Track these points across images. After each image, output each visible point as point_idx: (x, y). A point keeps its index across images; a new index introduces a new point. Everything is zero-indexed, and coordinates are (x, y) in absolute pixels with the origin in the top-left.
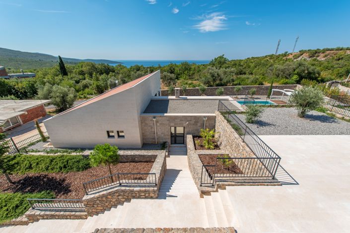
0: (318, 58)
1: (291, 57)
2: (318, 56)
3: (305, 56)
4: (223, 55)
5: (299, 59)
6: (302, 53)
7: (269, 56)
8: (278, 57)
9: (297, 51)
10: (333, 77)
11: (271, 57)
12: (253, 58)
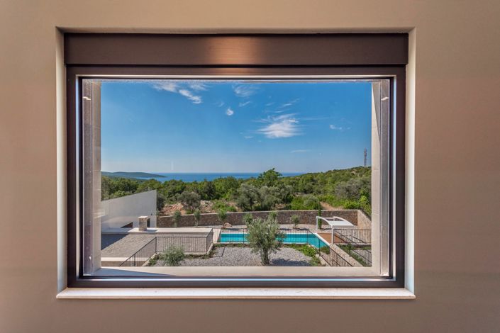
7: (356, 168)
12: (335, 170)
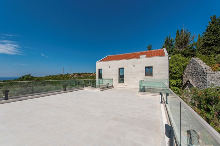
0: (81, 77)
1: (70, 76)
2: (81, 76)
3: (76, 76)
4: (30, 74)
5: (74, 77)
6: (74, 74)
7: (59, 75)
8: (65, 76)
9: (72, 73)
10: (86, 83)
11: (61, 75)
